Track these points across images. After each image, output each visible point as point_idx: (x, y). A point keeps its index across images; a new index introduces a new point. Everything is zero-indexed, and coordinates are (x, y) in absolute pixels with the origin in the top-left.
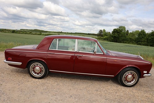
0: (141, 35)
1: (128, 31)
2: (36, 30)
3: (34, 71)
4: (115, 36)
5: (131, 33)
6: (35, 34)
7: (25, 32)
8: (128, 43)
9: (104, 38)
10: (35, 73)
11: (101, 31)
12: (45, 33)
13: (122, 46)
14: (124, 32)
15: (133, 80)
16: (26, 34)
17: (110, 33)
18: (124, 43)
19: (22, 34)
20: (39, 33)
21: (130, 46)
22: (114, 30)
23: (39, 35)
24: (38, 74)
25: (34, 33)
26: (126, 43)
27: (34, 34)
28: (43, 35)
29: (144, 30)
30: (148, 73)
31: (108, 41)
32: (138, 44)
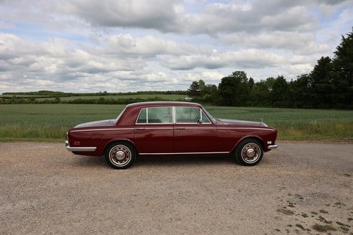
0: (279, 86)
1: (251, 80)
2: (44, 91)
3: (115, 158)
4: (226, 94)
5: (257, 84)
6: (45, 102)
7: (17, 100)
8: (255, 106)
9: (204, 98)
10: (117, 161)
11: (195, 85)
12: (67, 99)
13: (242, 113)
14: (244, 83)
15: (255, 156)
16: (20, 103)
17: (214, 86)
18: (245, 105)
19: (10, 103)
20: (53, 99)
21: (258, 111)
22: (224, 80)
23: (53, 103)
24: (121, 162)
25: (40, 100)
26: (250, 105)
27: (40, 103)
28: (64, 103)
29: (282, 77)
30: (273, 144)
31: (214, 105)
32: (274, 107)
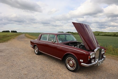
20: (97, 34)
28: (100, 35)
